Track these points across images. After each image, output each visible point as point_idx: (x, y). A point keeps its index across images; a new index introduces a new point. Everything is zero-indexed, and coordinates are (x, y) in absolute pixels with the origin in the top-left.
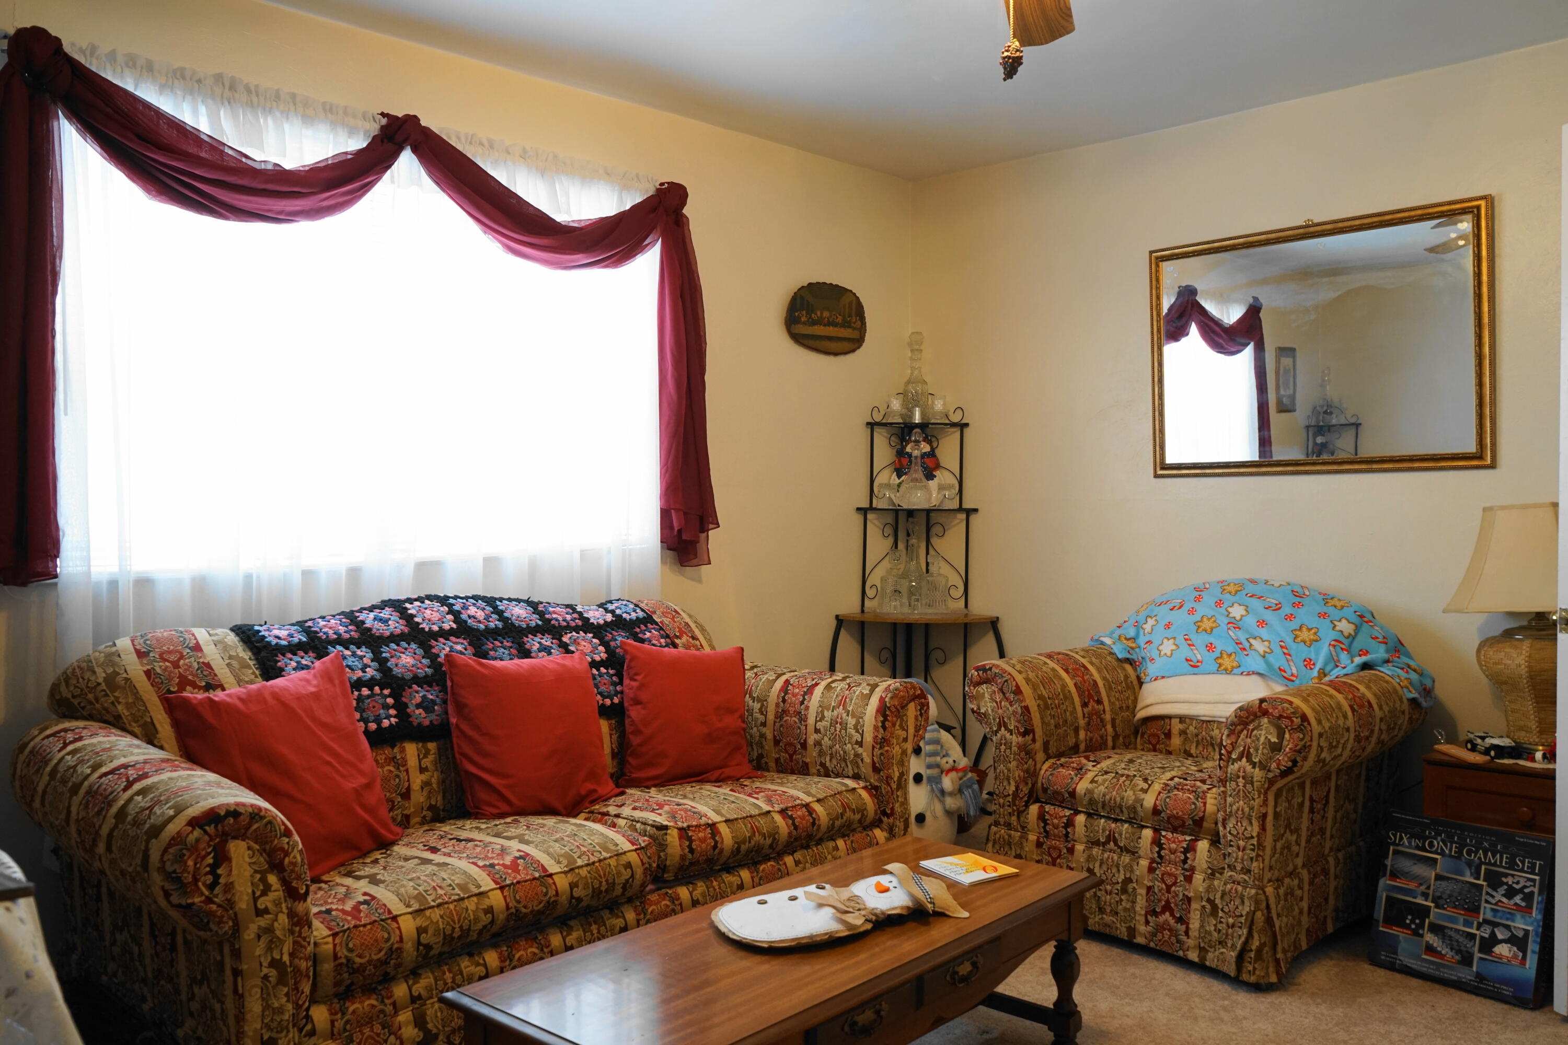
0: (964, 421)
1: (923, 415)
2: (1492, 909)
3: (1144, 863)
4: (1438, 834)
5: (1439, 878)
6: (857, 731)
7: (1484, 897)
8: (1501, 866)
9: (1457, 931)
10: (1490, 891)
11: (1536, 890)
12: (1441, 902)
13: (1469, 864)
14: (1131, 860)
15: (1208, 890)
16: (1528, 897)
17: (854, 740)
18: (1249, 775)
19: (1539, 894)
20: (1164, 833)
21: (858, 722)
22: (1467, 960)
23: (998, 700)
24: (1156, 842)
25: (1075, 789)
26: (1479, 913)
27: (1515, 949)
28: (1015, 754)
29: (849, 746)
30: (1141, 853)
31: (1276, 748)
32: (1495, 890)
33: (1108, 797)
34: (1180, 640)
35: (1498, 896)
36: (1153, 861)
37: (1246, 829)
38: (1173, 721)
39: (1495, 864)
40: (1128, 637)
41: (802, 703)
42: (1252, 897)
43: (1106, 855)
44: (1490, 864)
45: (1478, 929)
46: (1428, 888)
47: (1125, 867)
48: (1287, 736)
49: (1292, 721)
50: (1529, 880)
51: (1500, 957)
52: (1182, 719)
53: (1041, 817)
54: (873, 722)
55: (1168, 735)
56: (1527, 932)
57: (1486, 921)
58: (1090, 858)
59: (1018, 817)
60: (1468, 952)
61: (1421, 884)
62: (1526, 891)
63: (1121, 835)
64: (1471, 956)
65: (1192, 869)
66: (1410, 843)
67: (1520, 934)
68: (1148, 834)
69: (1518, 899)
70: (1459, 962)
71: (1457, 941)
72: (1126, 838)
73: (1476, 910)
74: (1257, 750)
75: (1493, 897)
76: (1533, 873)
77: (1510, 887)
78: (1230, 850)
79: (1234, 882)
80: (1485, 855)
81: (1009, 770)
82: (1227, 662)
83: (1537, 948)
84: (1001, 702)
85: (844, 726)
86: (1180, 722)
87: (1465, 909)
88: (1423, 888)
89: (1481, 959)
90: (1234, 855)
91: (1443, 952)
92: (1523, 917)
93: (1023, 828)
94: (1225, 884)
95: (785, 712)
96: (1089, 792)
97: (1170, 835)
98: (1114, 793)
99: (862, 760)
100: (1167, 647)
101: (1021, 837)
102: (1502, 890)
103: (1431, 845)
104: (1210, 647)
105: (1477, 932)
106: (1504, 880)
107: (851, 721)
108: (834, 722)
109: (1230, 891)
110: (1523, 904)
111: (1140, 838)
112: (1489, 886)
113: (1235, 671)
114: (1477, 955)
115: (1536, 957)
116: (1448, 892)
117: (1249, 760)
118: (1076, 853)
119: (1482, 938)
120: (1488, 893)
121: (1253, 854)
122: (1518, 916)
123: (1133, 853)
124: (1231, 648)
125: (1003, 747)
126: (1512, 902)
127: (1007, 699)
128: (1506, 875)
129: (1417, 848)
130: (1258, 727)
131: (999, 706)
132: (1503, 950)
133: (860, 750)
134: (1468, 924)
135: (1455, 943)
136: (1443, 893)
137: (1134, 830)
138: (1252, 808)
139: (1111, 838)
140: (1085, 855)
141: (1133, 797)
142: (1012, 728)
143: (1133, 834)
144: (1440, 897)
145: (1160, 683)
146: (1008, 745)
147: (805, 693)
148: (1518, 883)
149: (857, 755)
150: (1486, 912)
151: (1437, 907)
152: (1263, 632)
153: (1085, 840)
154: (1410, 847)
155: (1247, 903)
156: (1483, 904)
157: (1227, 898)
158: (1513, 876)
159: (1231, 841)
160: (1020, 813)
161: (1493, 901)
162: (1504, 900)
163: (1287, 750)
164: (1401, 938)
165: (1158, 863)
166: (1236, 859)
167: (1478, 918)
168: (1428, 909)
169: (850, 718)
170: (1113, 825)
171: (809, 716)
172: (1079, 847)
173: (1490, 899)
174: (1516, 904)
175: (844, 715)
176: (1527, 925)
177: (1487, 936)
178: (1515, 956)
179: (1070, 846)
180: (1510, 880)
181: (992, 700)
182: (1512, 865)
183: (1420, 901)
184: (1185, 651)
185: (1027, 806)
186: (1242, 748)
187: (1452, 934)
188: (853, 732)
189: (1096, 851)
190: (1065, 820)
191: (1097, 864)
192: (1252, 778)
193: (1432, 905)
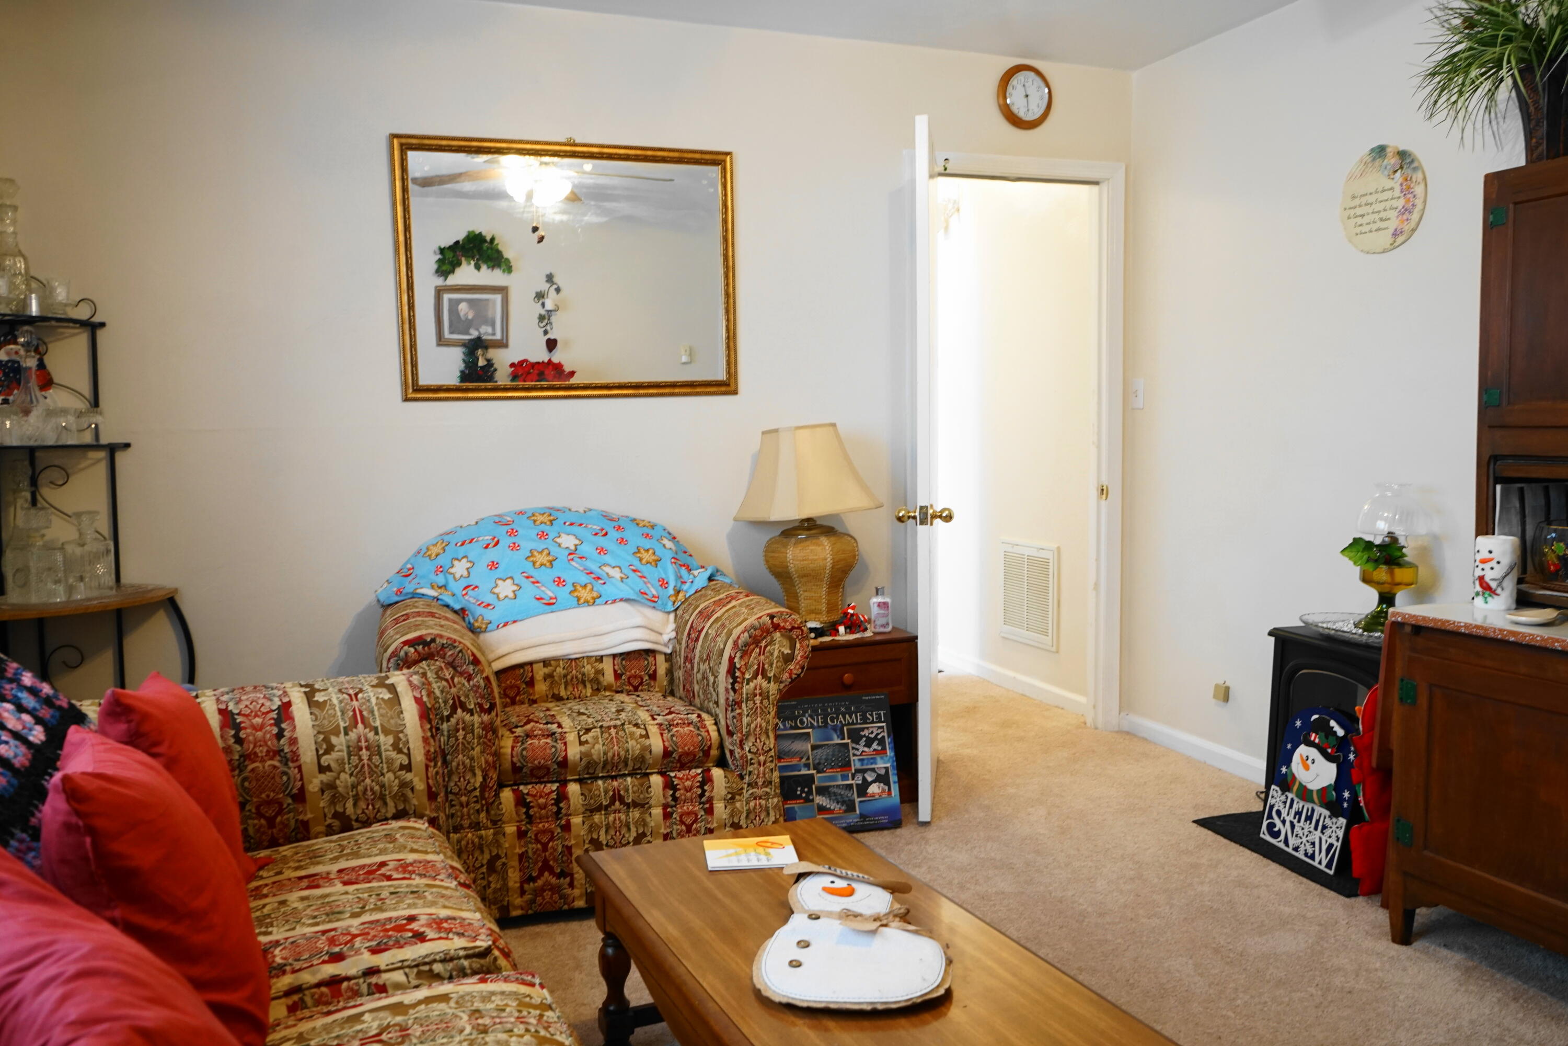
0: (96, 319)
1: (40, 305)
2: (859, 760)
3: (657, 812)
4: (805, 712)
5: (814, 748)
6: (400, 751)
7: (851, 752)
8: (857, 723)
9: (838, 786)
10: (854, 745)
11: (885, 734)
12: (821, 767)
13: (834, 729)
14: (641, 814)
15: (732, 815)
16: (882, 742)
17: (397, 764)
18: (765, 691)
19: (889, 736)
20: (672, 774)
21: (397, 740)
22: (851, 807)
23: (448, 677)
24: (669, 785)
25: (566, 757)
26: (850, 766)
27: (882, 785)
28: (480, 737)
29: (390, 776)
30: (652, 802)
31: (788, 659)
32: (858, 743)
33: (610, 754)
34: (519, 579)
35: (861, 748)
36: (665, 807)
37: (764, 744)
38: (535, 666)
39: (853, 724)
40: (440, 585)
41: (280, 735)
42: (775, 807)
43: (611, 818)
44: (849, 724)
45: (853, 779)
46: (808, 759)
47: (636, 823)
48: (798, 645)
49: (802, 631)
50: (879, 728)
51: (873, 795)
52: (546, 662)
53: (521, 801)
54: (420, 733)
55: (531, 683)
56: (887, 769)
57: (857, 771)
58: (593, 828)
59: (488, 812)
60: (850, 800)
61: (801, 758)
62: (879, 737)
63: (627, 790)
64: (853, 802)
65: (710, 800)
66: (784, 725)
67: (883, 772)
68: (656, 780)
69: (875, 746)
70: (845, 811)
71: (840, 794)
72: (634, 792)
73: (848, 765)
74: (771, 665)
75: (858, 750)
76: (880, 722)
77: (868, 738)
78: (750, 768)
79: (755, 799)
80: (845, 718)
81: (472, 759)
82: (585, 594)
83: (896, 779)
84: (452, 678)
85: (376, 750)
86: (544, 666)
87: (840, 767)
88: (804, 760)
89: (861, 802)
90: (756, 772)
91: (832, 808)
92: (882, 758)
93: (494, 823)
94: (747, 803)
95: (245, 757)
96: (583, 755)
97: (680, 775)
98: (616, 748)
99: (412, 789)
100: (506, 589)
101: (494, 834)
102: (863, 742)
103: (802, 722)
104: (560, 582)
105: (853, 782)
106: (862, 733)
107: (386, 741)
108: (354, 750)
109: (755, 808)
110: (880, 748)
111: (650, 787)
112: (852, 742)
113: (598, 601)
114: (857, 800)
115: (897, 785)
116: (824, 757)
117: (764, 676)
118: (573, 829)
119: (857, 785)
120: (853, 748)
121: (773, 765)
122: (878, 758)
123: (643, 806)
124: (584, 579)
125: (461, 733)
126: (872, 749)
127: (461, 674)
128: (863, 729)
129: (792, 728)
130: (771, 642)
131: (451, 683)
132: (874, 789)
133: (409, 776)
134: (845, 778)
135: (839, 797)
136: (820, 759)
137: (641, 781)
138: (768, 722)
139: (617, 797)
140: (586, 826)
141: (638, 746)
142: (472, 706)
143: (642, 785)
144: (819, 764)
145: (511, 628)
146: (469, 729)
147: (278, 722)
148: (872, 733)
149: (403, 785)
150: (856, 764)
151: (818, 772)
152: (607, 558)
153: (582, 810)
154: (785, 729)
155: (772, 813)
156: (852, 758)
157: (752, 816)
158: (867, 728)
159: (751, 759)
160: (488, 807)
161: (859, 753)
162: (866, 749)
163: (799, 658)
164: (796, 809)
165: (672, 807)
166: (758, 775)
167: (851, 770)
168: (812, 775)
169: (382, 738)
170: (615, 784)
171: (301, 751)
172: (576, 820)
173: (856, 752)
174: (875, 750)
175: (371, 735)
176: (885, 763)
177: (860, 782)
178: (883, 791)
179: (563, 822)
180: (866, 732)
181: (440, 678)
182: (865, 720)
183: (804, 772)
184: (529, 590)
185: (497, 795)
186: (756, 667)
187: (836, 790)
188: (393, 754)
189: (597, 818)
190: (554, 796)
191: (602, 832)
192: (768, 692)
193: (814, 772)
